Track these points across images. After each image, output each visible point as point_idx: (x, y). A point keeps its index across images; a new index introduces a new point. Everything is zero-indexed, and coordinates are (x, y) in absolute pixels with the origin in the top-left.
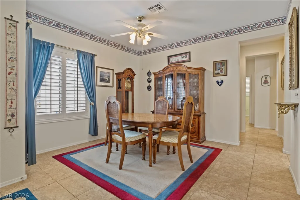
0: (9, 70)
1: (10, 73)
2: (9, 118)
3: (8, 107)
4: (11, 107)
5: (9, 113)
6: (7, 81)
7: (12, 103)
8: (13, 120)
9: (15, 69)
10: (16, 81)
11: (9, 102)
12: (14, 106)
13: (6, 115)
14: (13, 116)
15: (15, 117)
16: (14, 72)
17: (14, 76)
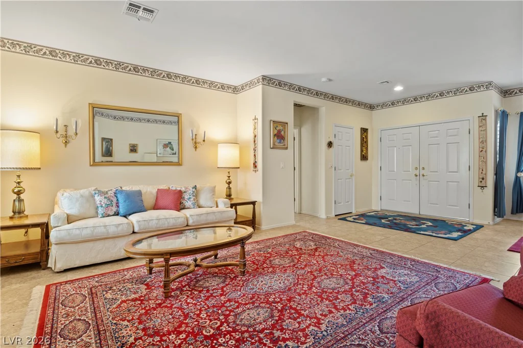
0: (481, 149)
1: (481, 151)
2: (481, 180)
3: (480, 173)
4: (482, 173)
5: (481, 177)
6: (479, 156)
7: (482, 170)
8: (483, 182)
9: (485, 148)
10: (485, 155)
11: (481, 170)
12: (484, 172)
13: (479, 178)
14: (483, 179)
15: (484, 180)
16: (484, 150)
17: (484, 153)
